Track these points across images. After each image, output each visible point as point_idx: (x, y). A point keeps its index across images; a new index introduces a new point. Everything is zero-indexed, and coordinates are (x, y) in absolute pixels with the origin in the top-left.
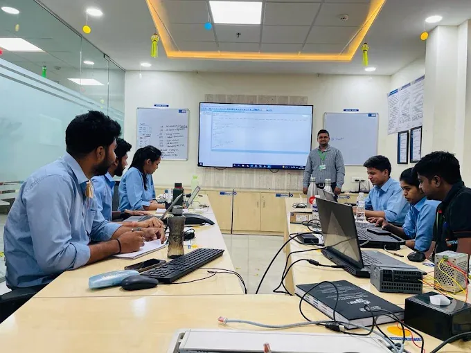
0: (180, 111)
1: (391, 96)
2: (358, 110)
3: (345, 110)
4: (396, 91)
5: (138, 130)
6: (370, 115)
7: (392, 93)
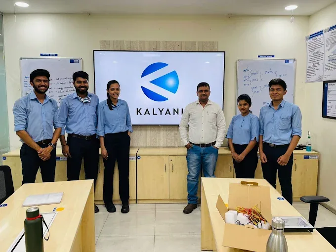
0: (72, 61)
1: (311, 40)
2: (273, 56)
3: (259, 57)
4: (321, 33)
5: (24, 85)
6: (287, 61)
7: (312, 36)
